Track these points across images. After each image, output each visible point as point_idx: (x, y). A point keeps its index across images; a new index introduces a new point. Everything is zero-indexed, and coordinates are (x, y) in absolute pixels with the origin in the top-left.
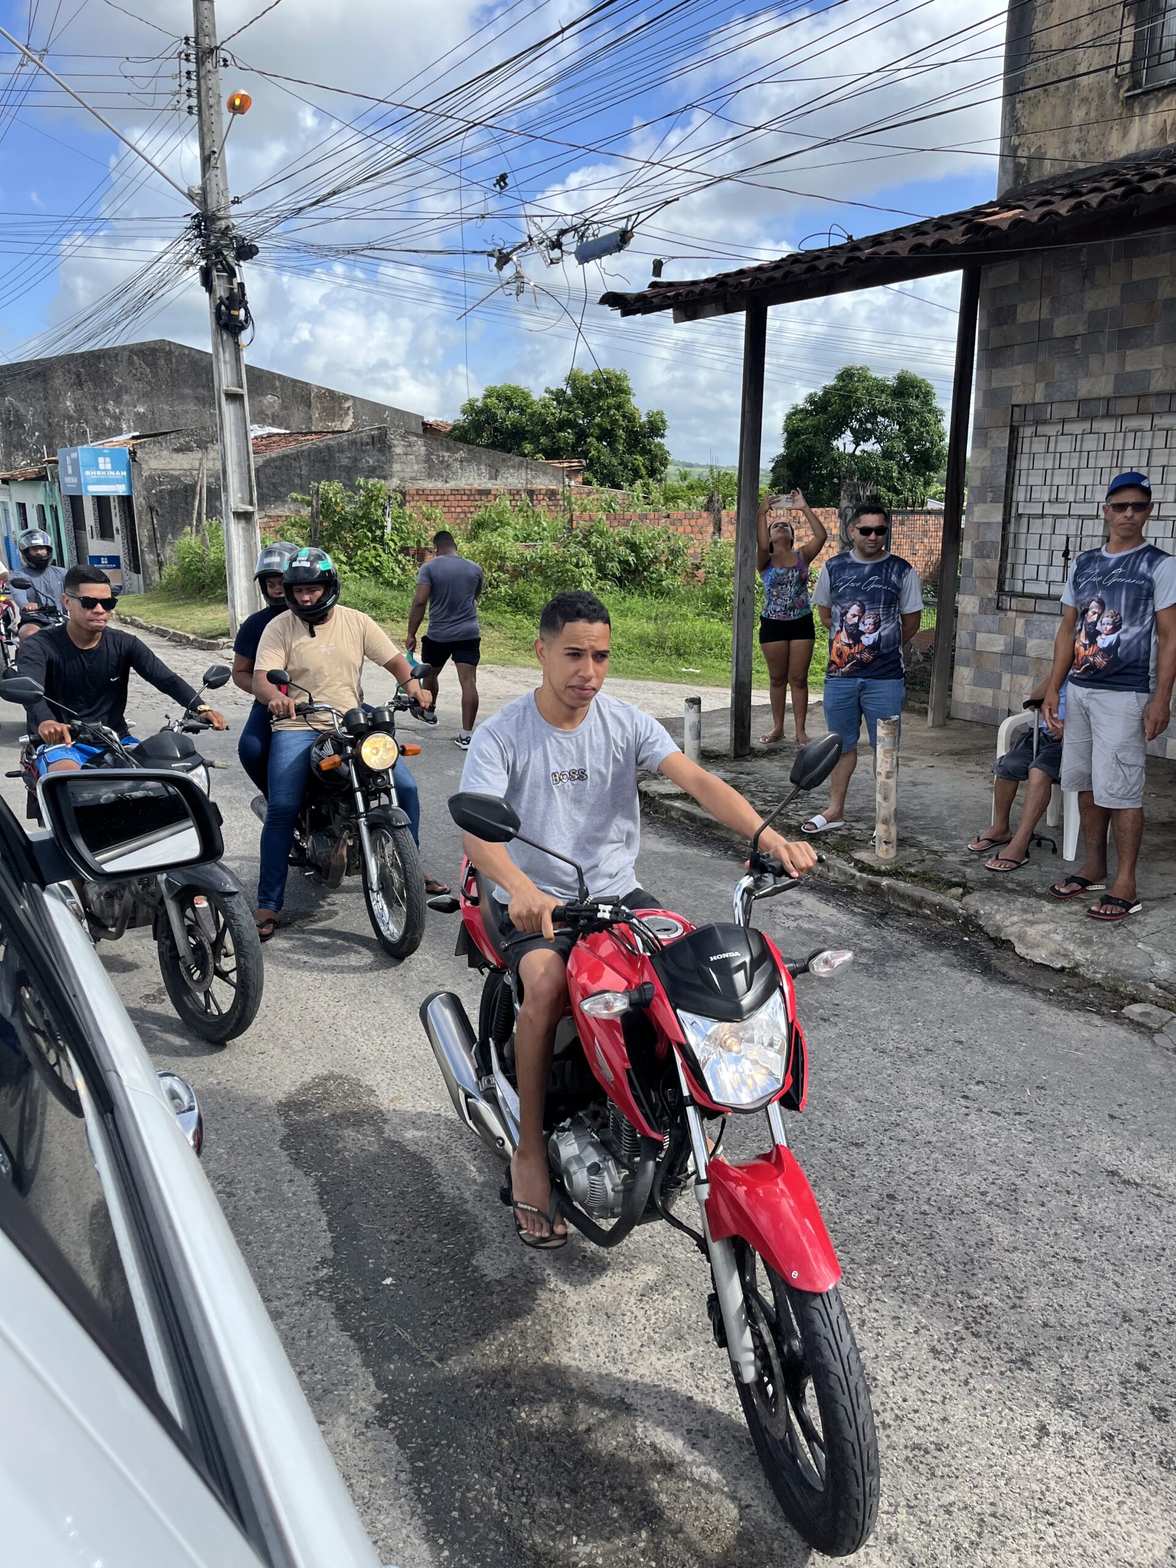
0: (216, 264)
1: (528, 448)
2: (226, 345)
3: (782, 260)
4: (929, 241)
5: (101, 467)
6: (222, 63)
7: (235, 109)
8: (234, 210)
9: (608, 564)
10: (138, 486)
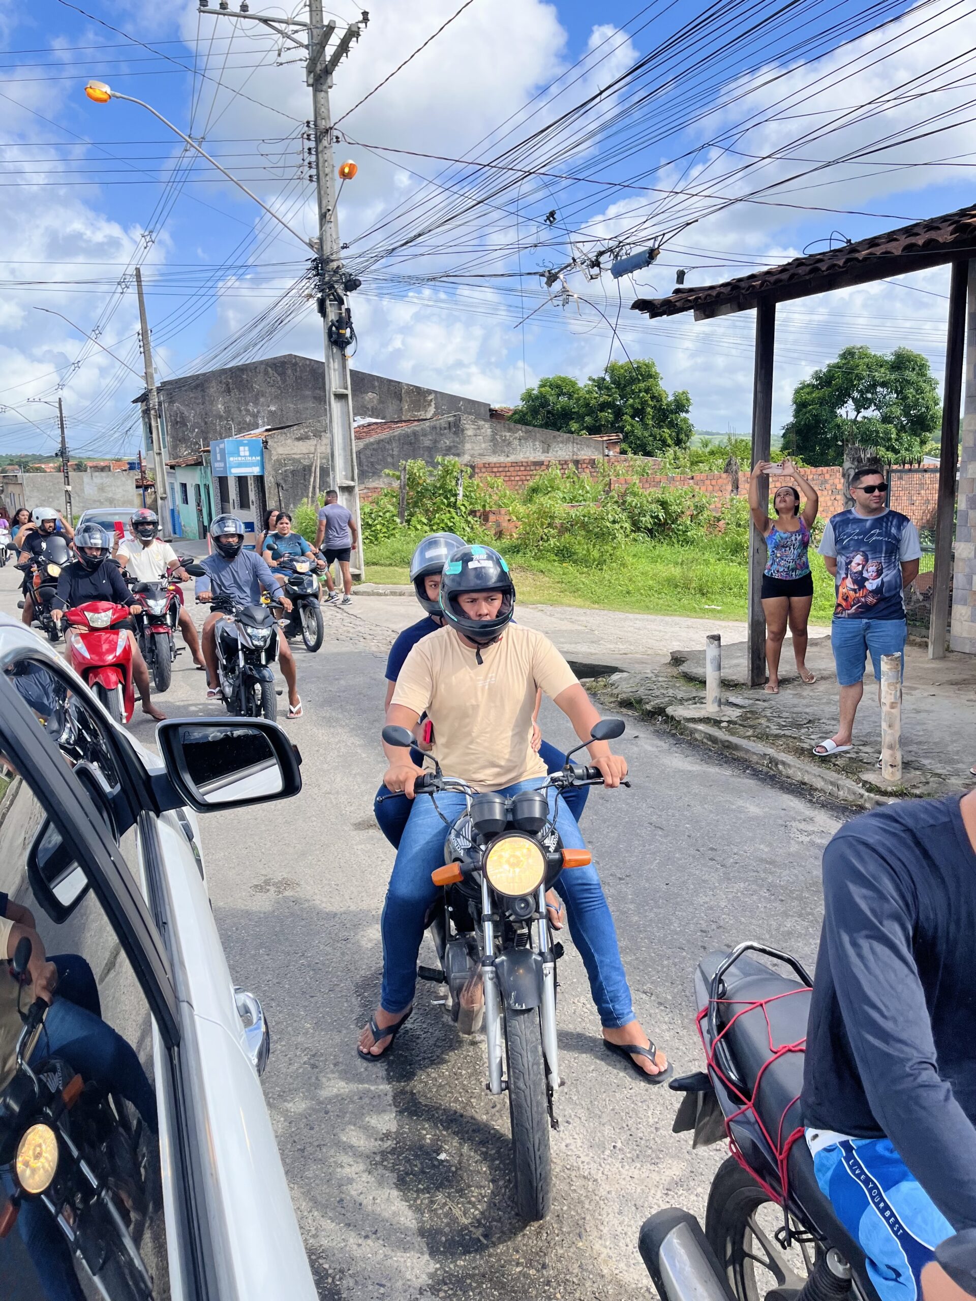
0: (329, 295)
1: (574, 426)
2: (335, 356)
3: (789, 264)
4: (920, 241)
5: (242, 454)
6: (335, 140)
7: (344, 176)
8: (344, 253)
9: (641, 519)
10: (268, 467)
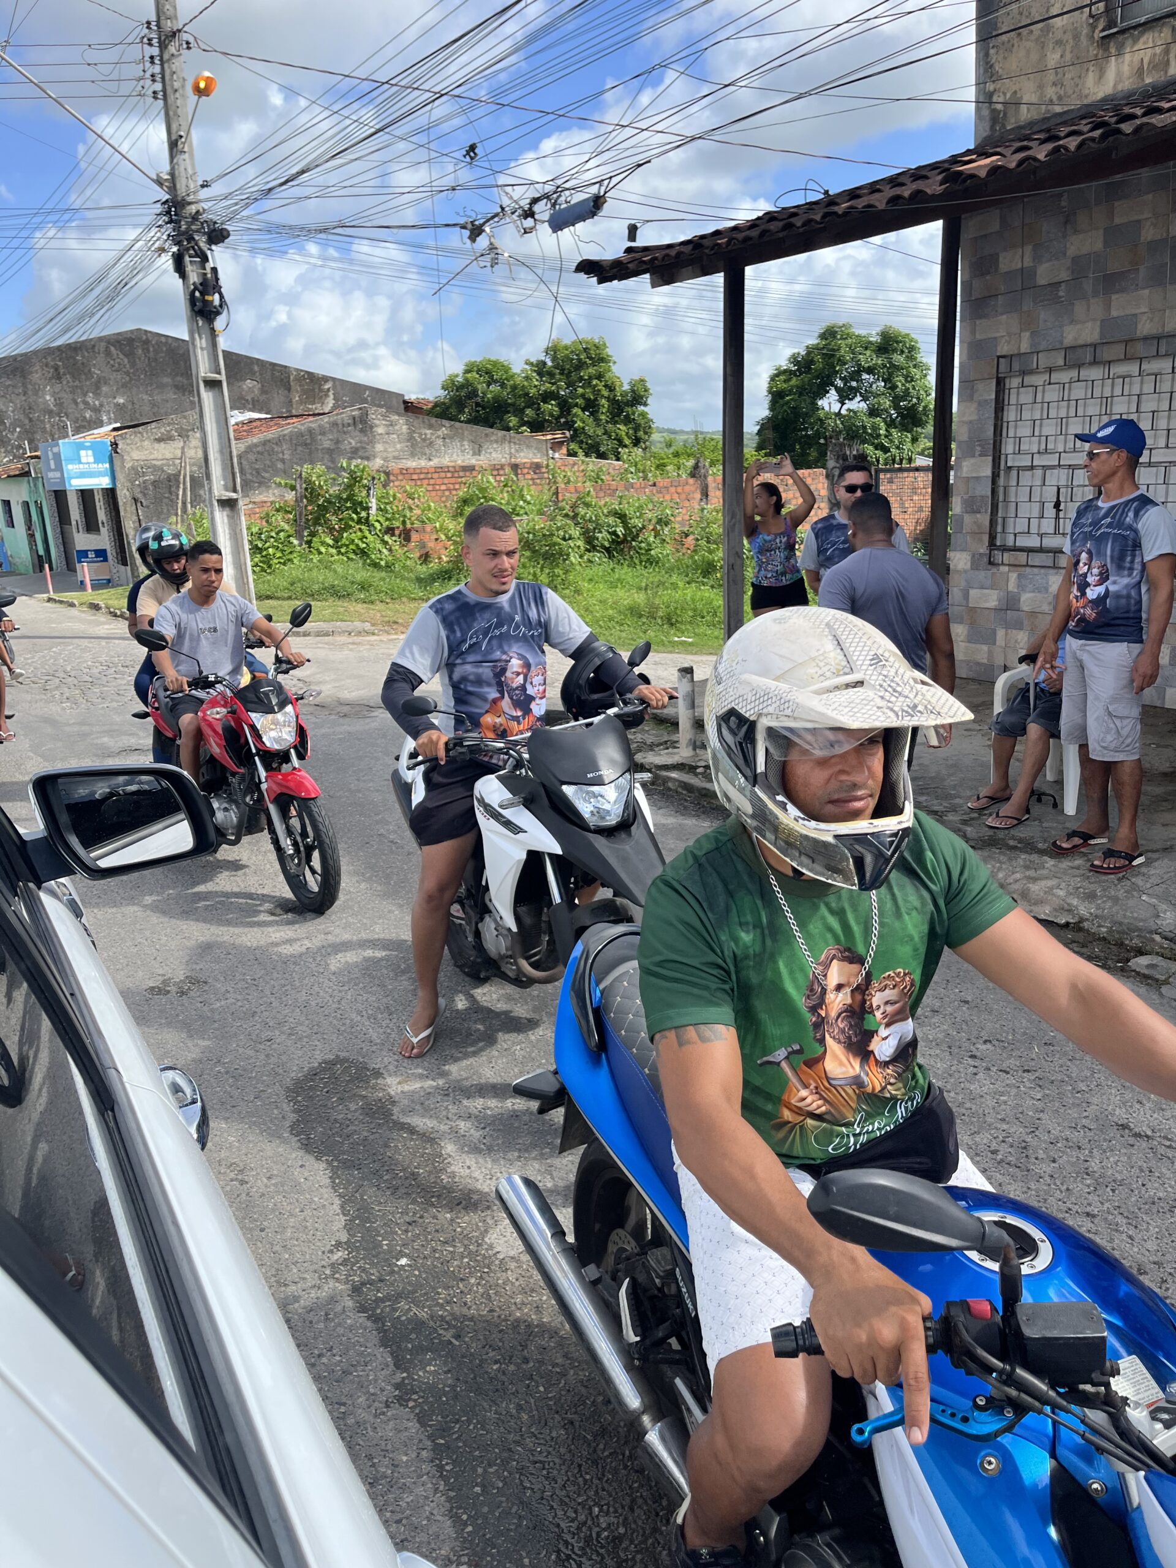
0: (188, 249)
1: (511, 421)
2: (202, 331)
3: (759, 218)
4: (906, 193)
5: (84, 460)
6: (185, 46)
7: (200, 92)
8: (204, 193)
9: (597, 535)
10: (120, 477)
